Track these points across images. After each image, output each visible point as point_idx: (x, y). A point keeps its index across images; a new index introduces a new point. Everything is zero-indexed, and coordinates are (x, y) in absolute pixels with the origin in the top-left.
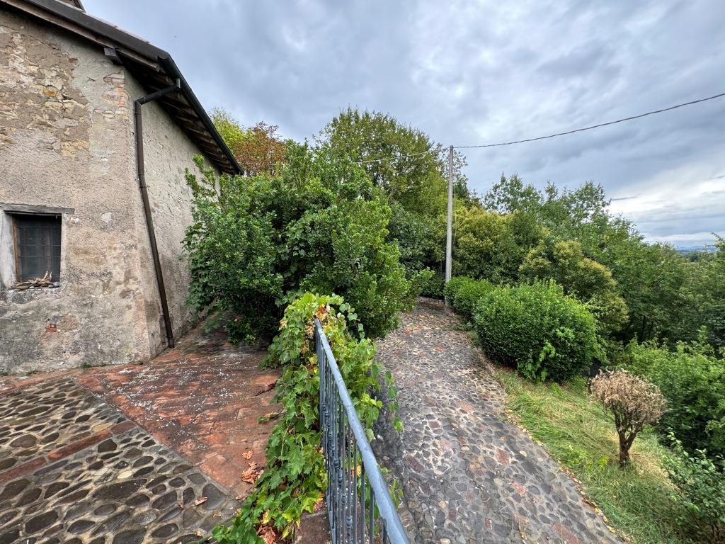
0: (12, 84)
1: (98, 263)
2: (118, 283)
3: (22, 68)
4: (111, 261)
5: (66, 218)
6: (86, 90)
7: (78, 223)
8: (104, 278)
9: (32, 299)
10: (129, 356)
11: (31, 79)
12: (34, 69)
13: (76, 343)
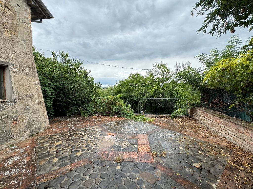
1: (28, 91)
2: (36, 99)
5: (11, 68)
6: (16, 9)
8: (32, 97)
10: (44, 127)
13: (26, 127)
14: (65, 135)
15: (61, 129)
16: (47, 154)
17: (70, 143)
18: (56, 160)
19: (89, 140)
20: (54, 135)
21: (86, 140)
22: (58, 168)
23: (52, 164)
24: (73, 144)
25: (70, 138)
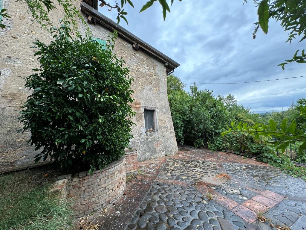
0: (144, 72)
1: (165, 124)
2: (169, 130)
3: (146, 67)
4: (167, 123)
5: (157, 111)
6: (159, 73)
7: (159, 112)
8: (166, 128)
9: (153, 135)
10: (174, 152)
11: (148, 70)
12: (148, 68)
13: (163, 148)
14: (185, 162)
15: (185, 156)
16: (167, 169)
17: (184, 168)
18: (169, 174)
19: (199, 172)
20: (177, 159)
21: (196, 170)
22: (167, 179)
23: (166, 176)
24: (185, 170)
25: (186, 165)
